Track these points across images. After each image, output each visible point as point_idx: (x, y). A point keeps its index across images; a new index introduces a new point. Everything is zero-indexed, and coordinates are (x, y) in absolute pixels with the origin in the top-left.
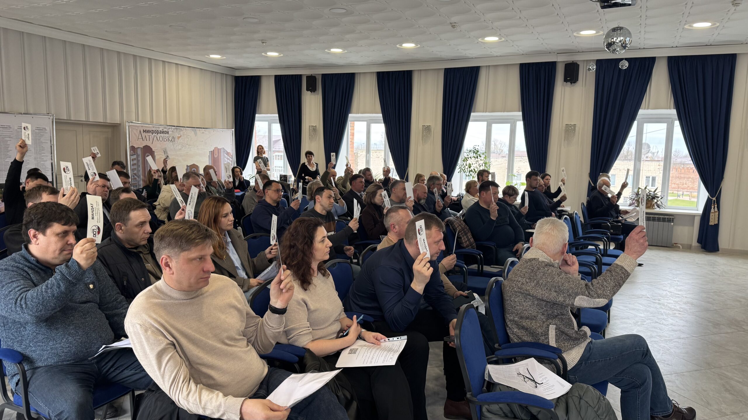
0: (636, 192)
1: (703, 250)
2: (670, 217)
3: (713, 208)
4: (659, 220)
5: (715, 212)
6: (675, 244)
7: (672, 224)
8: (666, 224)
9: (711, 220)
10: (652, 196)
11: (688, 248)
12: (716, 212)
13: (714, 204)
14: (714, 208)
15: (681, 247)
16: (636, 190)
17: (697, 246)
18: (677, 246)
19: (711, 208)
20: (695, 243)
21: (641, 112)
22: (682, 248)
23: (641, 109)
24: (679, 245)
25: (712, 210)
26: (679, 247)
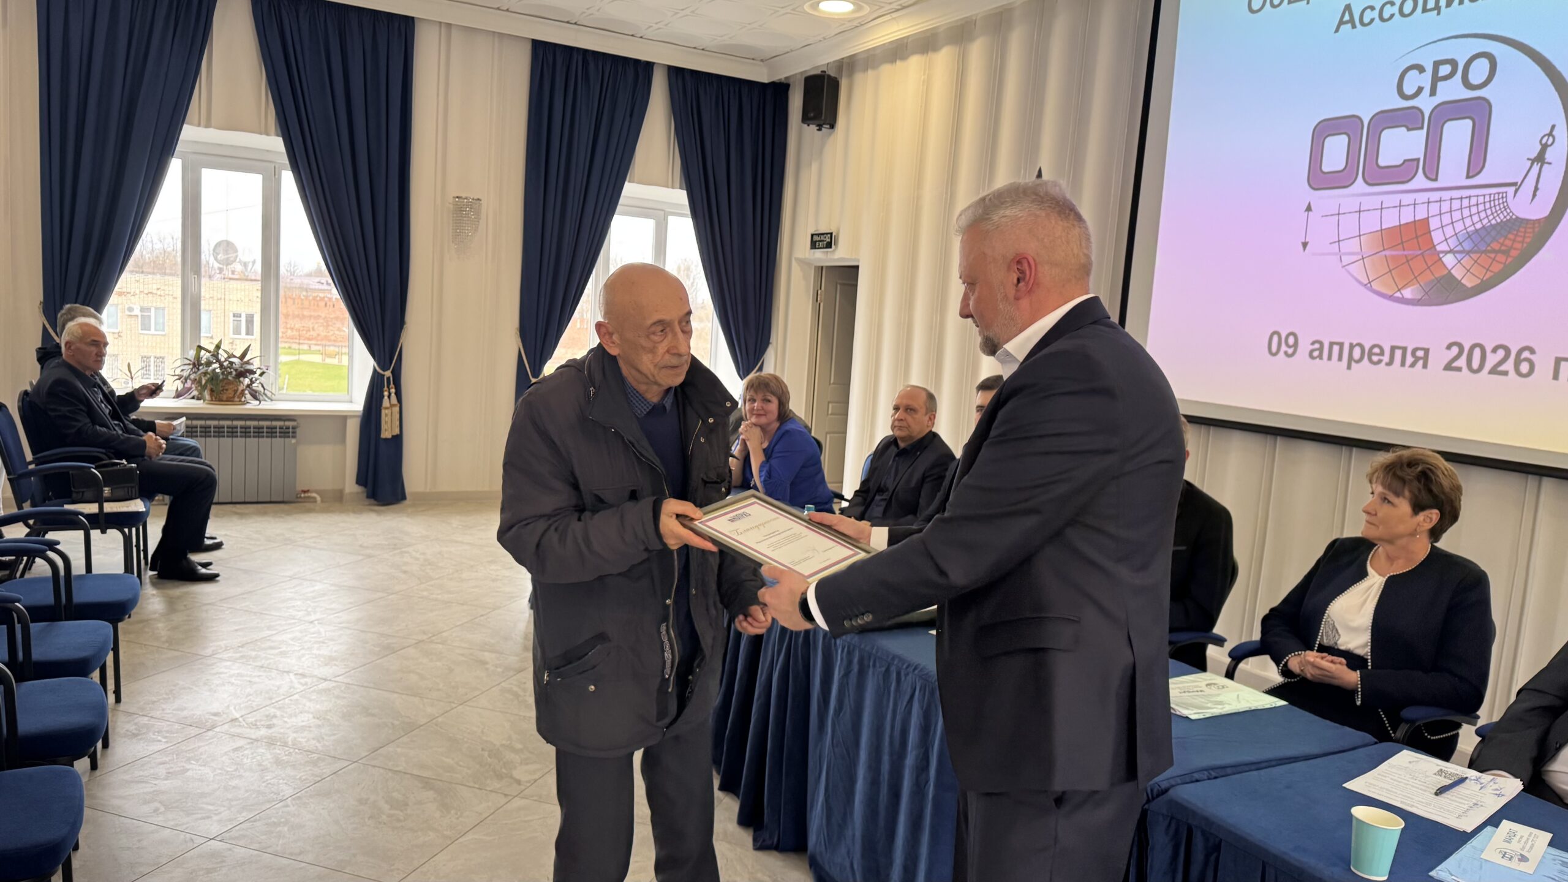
0: (192, 359)
1: (372, 501)
2: (287, 423)
3: (386, 398)
4: (258, 433)
5: (392, 406)
6: (304, 492)
7: (293, 441)
8: (278, 441)
9: (384, 426)
10: (236, 370)
11: (335, 501)
12: (394, 405)
13: (388, 387)
14: (389, 397)
15: (319, 499)
16: (192, 354)
17: (358, 493)
18: (309, 497)
19: (383, 397)
20: (350, 486)
21: (189, 133)
22: (322, 501)
23: (188, 124)
24: (314, 495)
25: (386, 402)
26: (314, 500)
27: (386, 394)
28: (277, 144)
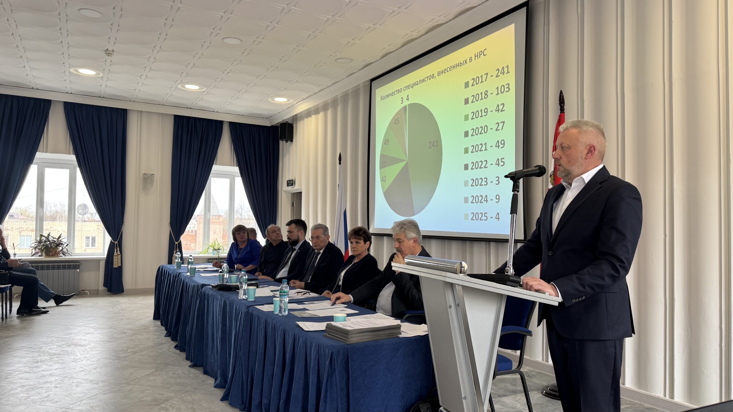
0: (38, 240)
1: (110, 293)
2: (76, 264)
3: (115, 252)
4: (64, 267)
5: (118, 255)
6: (83, 290)
7: (78, 270)
8: (72, 271)
9: (114, 263)
10: (56, 244)
11: (95, 294)
12: (119, 255)
13: (116, 248)
14: (117, 251)
15: (88, 293)
17: (104, 290)
18: (84, 292)
19: (114, 251)
20: (101, 287)
21: (39, 155)
22: (90, 294)
23: (38, 152)
24: (87, 292)
25: (115, 254)
26: (86, 294)
27: (115, 250)
28: (73, 158)
